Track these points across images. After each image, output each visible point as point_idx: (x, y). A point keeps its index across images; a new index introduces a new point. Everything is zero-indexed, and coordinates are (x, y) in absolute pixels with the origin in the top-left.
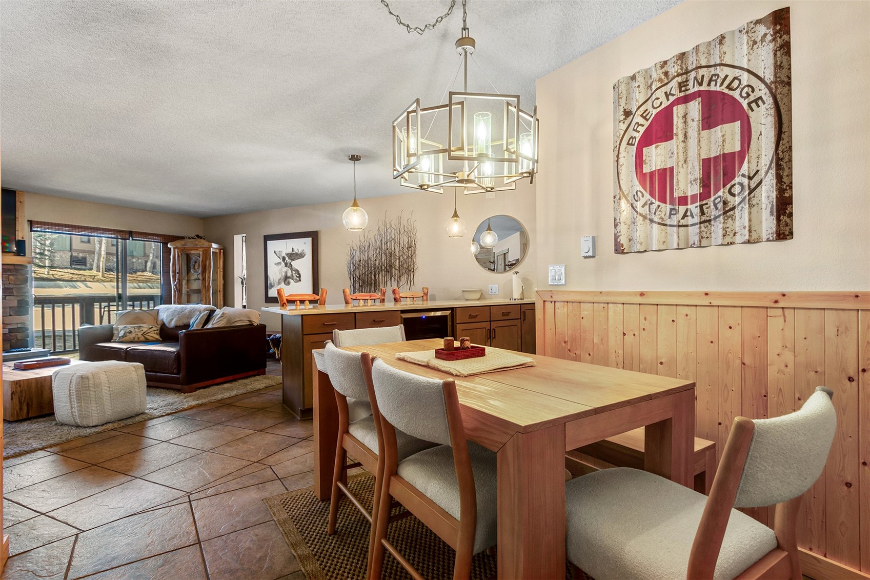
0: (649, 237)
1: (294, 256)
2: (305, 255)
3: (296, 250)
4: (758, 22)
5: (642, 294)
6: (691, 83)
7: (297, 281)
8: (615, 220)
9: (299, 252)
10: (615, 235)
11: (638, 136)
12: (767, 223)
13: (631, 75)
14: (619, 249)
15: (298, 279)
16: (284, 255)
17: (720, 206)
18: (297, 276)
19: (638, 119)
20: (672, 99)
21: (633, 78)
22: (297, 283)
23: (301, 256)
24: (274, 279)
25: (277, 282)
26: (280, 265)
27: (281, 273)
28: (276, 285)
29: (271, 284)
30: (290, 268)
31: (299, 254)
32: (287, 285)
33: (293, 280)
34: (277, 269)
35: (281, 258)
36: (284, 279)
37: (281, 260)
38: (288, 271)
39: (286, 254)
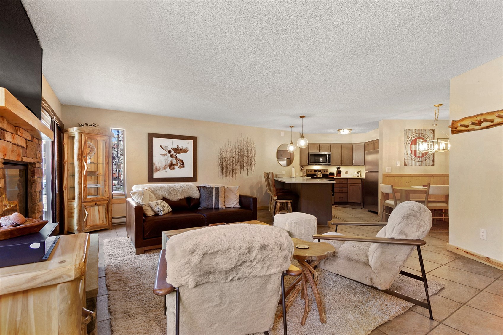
0: (412, 163)
1: (178, 150)
2: (188, 151)
3: (180, 147)
4: (431, 130)
5: (411, 174)
6: (420, 135)
7: (181, 167)
8: (404, 159)
9: (184, 149)
10: (404, 162)
11: (411, 142)
12: (432, 163)
13: (409, 129)
14: (405, 165)
15: (182, 166)
16: (170, 149)
17: (425, 159)
18: (181, 164)
19: (410, 139)
20: (417, 137)
21: (409, 130)
22: (181, 169)
23: (185, 151)
24: (160, 165)
25: (162, 167)
26: (166, 156)
27: (167, 161)
28: (161, 169)
29: (156, 168)
30: (175, 159)
31: (183, 150)
32: (172, 170)
33: (177, 166)
34: (163, 158)
35: (167, 151)
36: (169, 165)
37: (167, 153)
38: (173, 160)
39: (171, 148)
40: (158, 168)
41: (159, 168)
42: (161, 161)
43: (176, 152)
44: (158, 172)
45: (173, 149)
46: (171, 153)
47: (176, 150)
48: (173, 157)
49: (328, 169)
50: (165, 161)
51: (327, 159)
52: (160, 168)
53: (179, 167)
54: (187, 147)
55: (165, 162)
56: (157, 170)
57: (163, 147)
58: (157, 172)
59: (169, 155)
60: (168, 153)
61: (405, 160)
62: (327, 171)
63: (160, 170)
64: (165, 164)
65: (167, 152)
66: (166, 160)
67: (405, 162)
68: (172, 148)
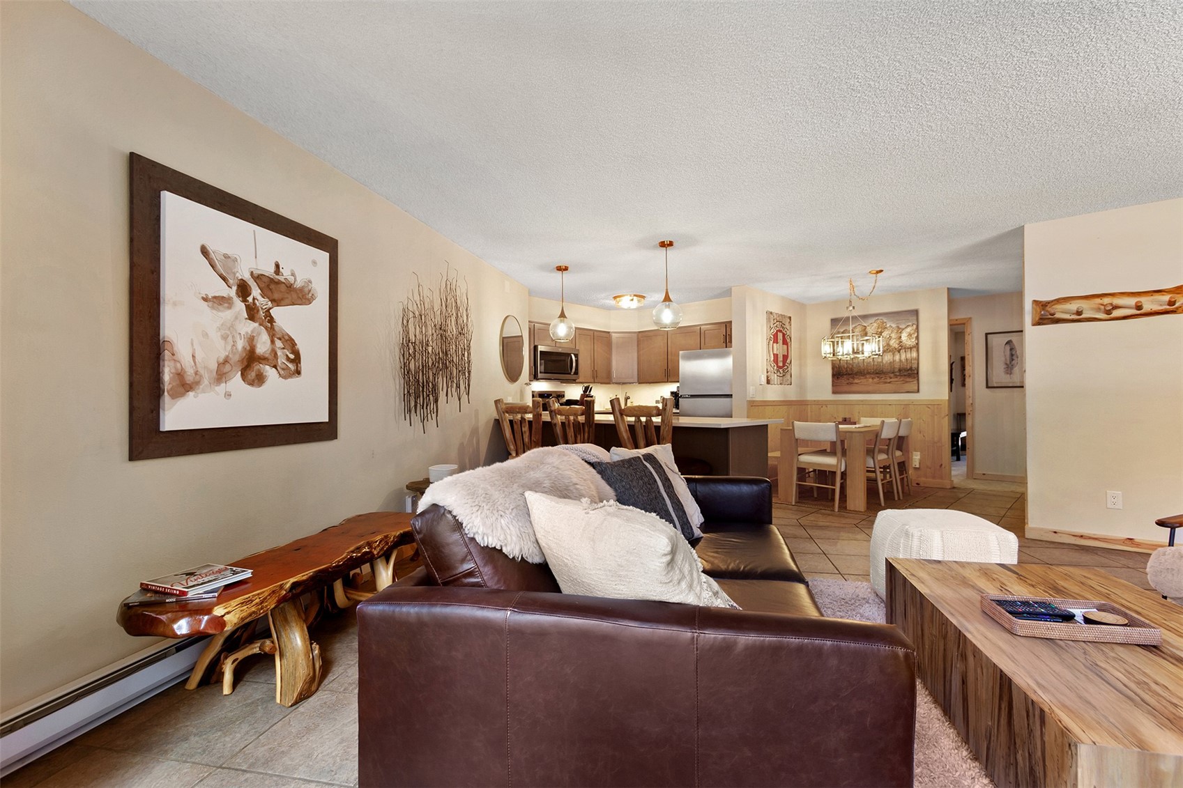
1: (278, 289)
2: (313, 298)
3: (286, 274)
7: (288, 374)
15: (291, 367)
16: (245, 275)
17: (785, 371)
20: (777, 329)
22: (289, 381)
24: (198, 358)
25: (211, 371)
26: (229, 308)
27: (230, 338)
28: (206, 382)
29: (180, 375)
30: (266, 328)
31: (295, 290)
32: (251, 384)
33: (275, 367)
34: (214, 320)
35: (231, 281)
36: (242, 361)
37: (233, 292)
38: (259, 334)
39: (252, 274)
40: (190, 371)
41: (196, 373)
42: (206, 335)
43: (269, 293)
44: (191, 394)
45: (258, 278)
46: (250, 299)
47: (272, 286)
48: (257, 316)
49: (564, 392)
50: (225, 338)
51: (574, 365)
52: (201, 371)
53: (282, 372)
54: (310, 281)
55: (223, 342)
56: (185, 386)
57: (212, 255)
58: (182, 395)
59: (243, 305)
60: (237, 293)
61: (767, 372)
62: (563, 396)
63: (198, 383)
64: (223, 355)
65: (235, 288)
66: (228, 332)
67: (768, 377)
68: (256, 272)
